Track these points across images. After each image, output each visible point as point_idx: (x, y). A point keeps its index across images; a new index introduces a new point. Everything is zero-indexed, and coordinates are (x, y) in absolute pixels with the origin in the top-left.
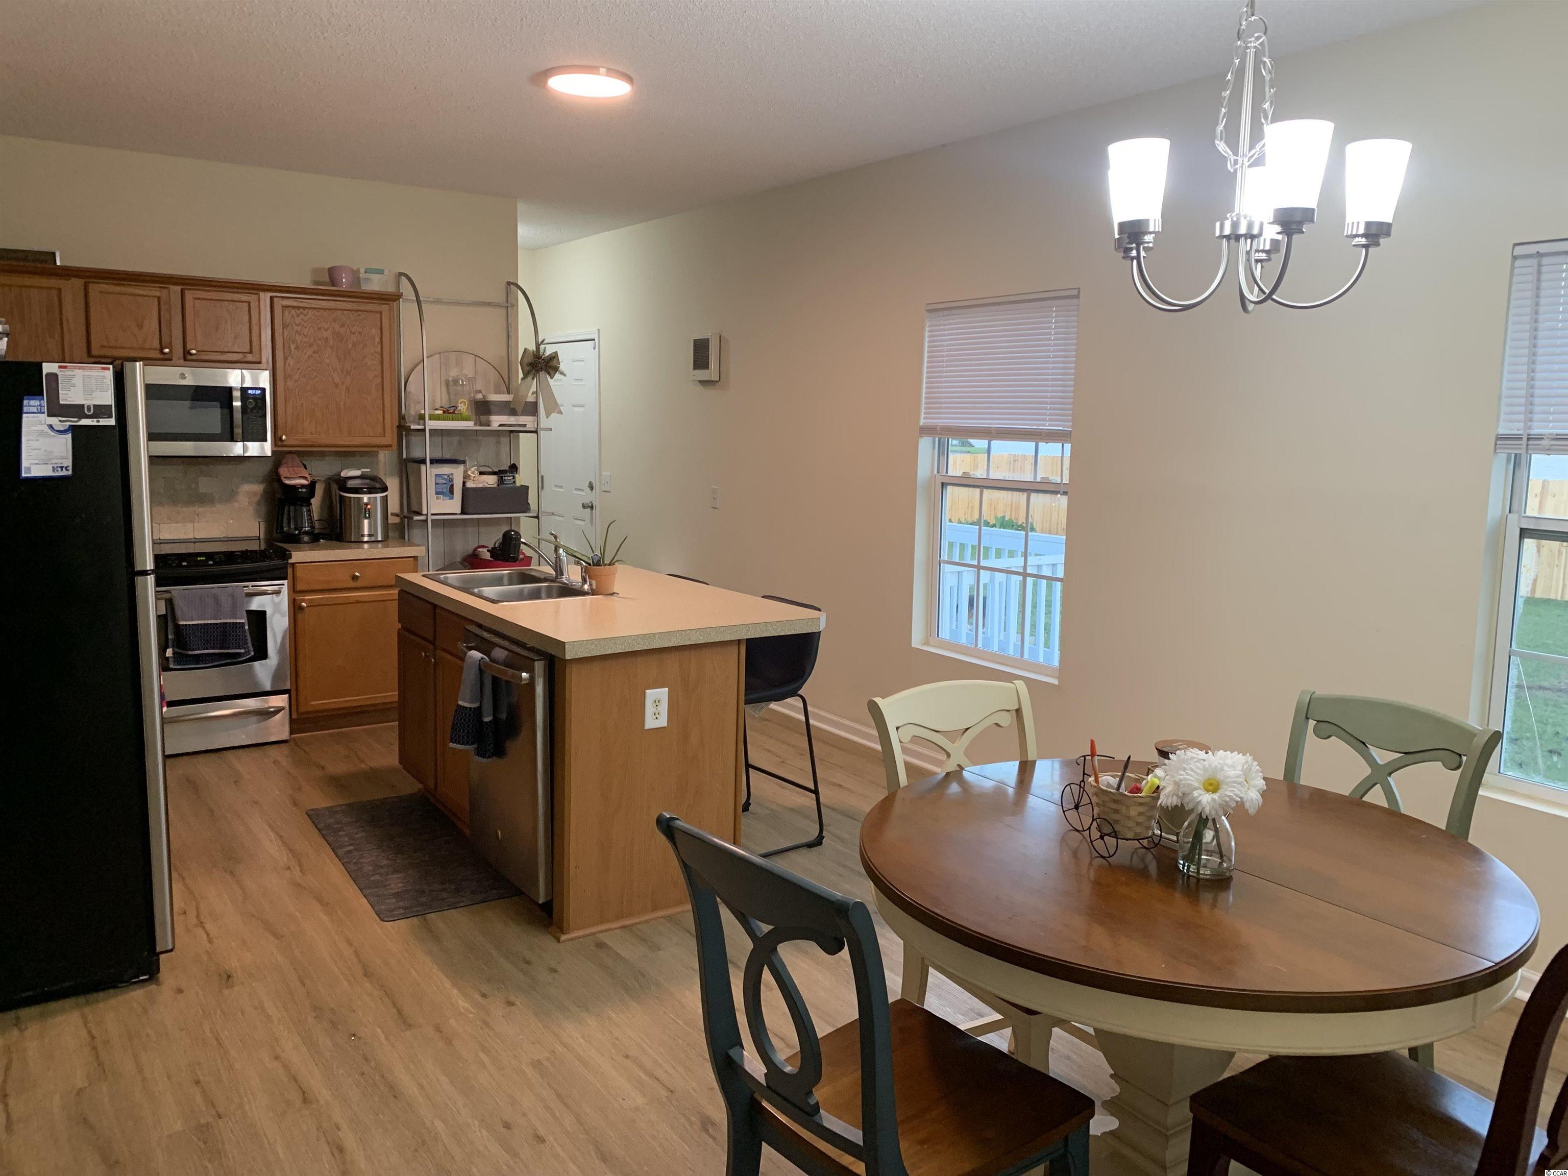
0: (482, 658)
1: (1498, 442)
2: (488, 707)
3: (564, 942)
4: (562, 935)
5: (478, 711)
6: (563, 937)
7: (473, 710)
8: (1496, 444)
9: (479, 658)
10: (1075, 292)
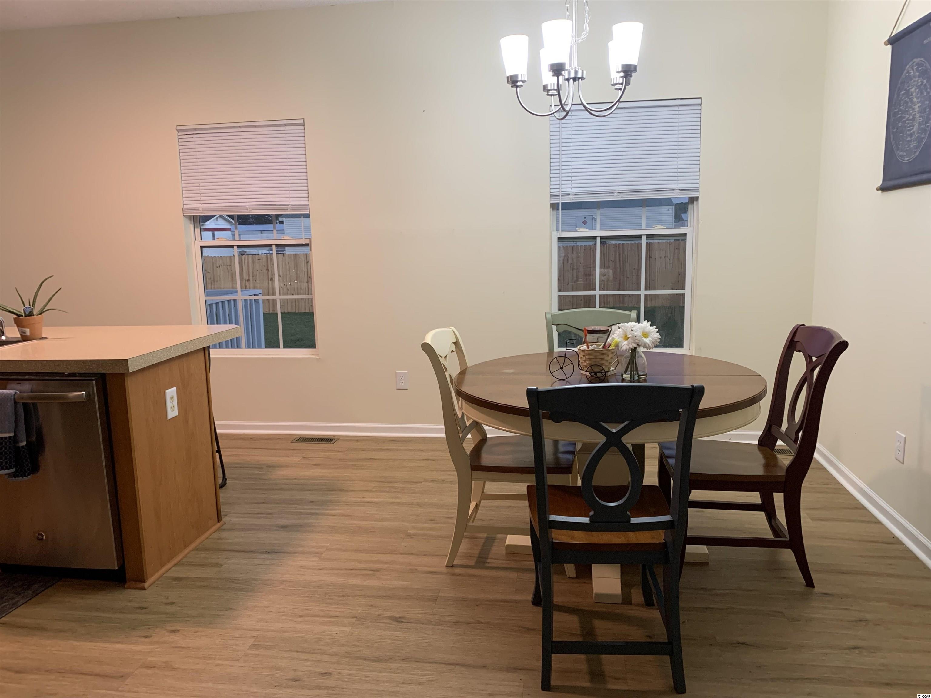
0: (16, 393)
1: (551, 198)
2: (23, 435)
3: (148, 587)
4: (145, 584)
5: (15, 439)
6: (146, 585)
7: (12, 438)
8: (550, 199)
9: (14, 393)
10: (302, 121)
